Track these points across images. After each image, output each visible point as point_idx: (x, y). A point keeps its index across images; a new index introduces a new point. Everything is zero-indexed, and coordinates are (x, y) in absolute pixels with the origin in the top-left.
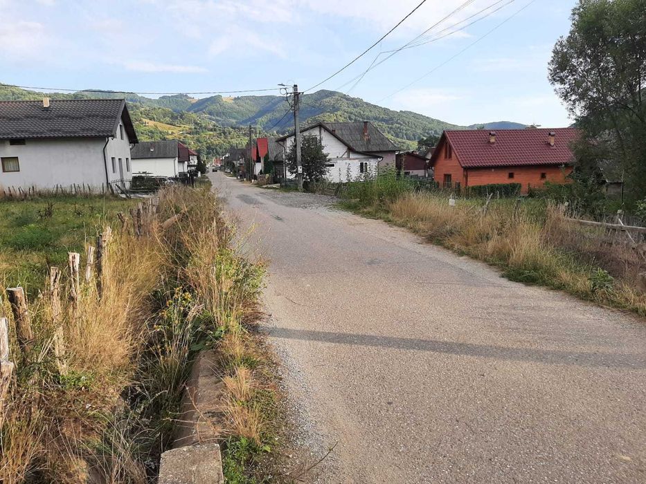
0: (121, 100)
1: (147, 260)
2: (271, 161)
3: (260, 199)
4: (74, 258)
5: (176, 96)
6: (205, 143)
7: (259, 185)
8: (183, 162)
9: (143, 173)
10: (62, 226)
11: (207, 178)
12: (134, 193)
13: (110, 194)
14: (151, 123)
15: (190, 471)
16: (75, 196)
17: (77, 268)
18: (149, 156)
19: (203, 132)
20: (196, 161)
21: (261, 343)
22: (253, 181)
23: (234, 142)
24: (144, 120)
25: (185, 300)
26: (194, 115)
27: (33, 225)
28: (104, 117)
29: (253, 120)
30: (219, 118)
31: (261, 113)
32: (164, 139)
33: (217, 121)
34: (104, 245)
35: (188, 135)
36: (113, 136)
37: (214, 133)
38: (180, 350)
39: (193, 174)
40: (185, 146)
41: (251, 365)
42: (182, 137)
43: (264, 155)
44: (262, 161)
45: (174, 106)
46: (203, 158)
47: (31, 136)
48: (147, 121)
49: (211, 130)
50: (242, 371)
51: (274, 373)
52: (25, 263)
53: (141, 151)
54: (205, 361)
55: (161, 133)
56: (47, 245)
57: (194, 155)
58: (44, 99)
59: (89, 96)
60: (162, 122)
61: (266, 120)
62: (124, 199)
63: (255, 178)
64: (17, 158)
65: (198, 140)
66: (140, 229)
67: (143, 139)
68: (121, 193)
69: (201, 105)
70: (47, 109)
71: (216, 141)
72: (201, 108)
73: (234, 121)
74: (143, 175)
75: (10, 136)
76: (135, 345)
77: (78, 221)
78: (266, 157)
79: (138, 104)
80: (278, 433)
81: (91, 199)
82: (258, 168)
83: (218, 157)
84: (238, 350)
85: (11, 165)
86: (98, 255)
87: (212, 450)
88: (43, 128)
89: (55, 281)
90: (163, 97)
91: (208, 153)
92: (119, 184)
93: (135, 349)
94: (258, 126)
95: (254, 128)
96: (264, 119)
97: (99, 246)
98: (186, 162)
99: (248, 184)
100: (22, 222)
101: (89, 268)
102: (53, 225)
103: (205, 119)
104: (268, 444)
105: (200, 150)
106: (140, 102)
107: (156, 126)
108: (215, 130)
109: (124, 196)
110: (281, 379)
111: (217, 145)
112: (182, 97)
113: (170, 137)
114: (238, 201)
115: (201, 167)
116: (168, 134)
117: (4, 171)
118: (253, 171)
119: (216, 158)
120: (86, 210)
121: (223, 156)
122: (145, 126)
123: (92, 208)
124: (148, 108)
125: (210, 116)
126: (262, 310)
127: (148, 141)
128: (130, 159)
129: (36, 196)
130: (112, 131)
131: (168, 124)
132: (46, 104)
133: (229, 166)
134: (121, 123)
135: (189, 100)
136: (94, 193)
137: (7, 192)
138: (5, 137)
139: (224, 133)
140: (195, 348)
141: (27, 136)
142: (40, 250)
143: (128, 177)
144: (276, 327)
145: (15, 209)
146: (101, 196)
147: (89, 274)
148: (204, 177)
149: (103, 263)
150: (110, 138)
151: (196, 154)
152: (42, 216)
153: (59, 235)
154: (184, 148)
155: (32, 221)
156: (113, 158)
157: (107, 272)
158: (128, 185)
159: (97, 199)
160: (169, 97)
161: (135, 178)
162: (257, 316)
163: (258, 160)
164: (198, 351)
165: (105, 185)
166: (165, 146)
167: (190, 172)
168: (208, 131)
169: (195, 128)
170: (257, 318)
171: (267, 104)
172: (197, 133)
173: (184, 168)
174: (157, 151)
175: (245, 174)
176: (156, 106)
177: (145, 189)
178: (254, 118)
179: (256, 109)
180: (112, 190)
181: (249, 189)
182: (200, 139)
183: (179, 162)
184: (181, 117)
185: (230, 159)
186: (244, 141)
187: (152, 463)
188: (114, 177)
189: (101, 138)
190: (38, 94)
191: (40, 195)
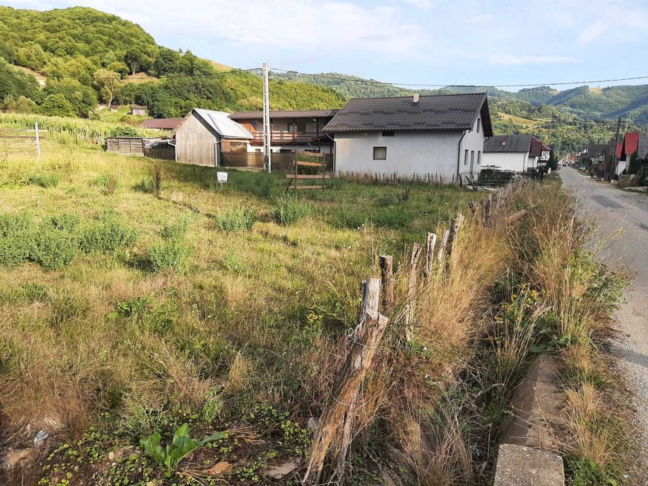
0: (483, 94)
1: (492, 251)
2: (640, 160)
3: (619, 201)
4: (432, 238)
5: (537, 89)
6: (560, 138)
7: (619, 187)
8: (534, 157)
9: (491, 166)
10: (415, 210)
11: (558, 175)
12: (481, 185)
13: (458, 185)
14: (506, 117)
15: (530, 473)
16: (427, 184)
17: (433, 248)
18: (500, 150)
19: (560, 126)
20: (548, 157)
21: (612, 364)
22: (612, 181)
23: (596, 137)
24: (500, 114)
25: (530, 297)
26: (554, 108)
27: (392, 207)
28: (464, 111)
29: (622, 113)
30: (581, 111)
31: (634, 105)
32: (517, 133)
33: (579, 114)
34: (456, 230)
35: (544, 130)
36: (470, 129)
37: (574, 127)
38: (519, 348)
39: (543, 170)
40: (539, 140)
41: (600, 386)
42: (536, 131)
43: (632, 153)
44: (628, 159)
45: (534, 99)
46: (557, 153)
47: (400, 129)
48: (503, 114)
49: (570, 124)
50: (588, 389)
51: (627, 402)
52: (384, 238)
53: (494, 144)
54: (545, 366)
55: (514, 126)
56: (403, 226)
57: (547, 150)
58: (415, 95)
59: (451, 91)
60: (518, 116)
61: (639, 113)
62: (471, 190)
63: (616, 178)
64: (386, 148)
65: (554, 135)
66: (488, 221)
67: (496, 132)
68: (469, 185)
69: (563, 98)
70: (415, 104)
71: (573, 136)
72: (562, 100)
73: (599, 114)
74: (492, 168)
75: (383, 129)
76: (474, 331)
77: (429, 207)
78: (634, 156)
79: (496, 98)
80: (627, 470)
81: (441, 188)
82: (622, 167)
83: (574, 153)
84: (585, 364)
85: (380, 154)
86: (450, 240)
87: (554, 460)
88: (410, 121)
89: (415, 256)
90: (523, 90)
91: (563, 149)
92: (468, 176)
93: (473, 335)
94: (628, 120)
95: (624, 122)
96: (637, 112)
97: (452, 231)
98: (537, 158)
99: (606, 184)
100: (384, 203)
101: (442, 249)
102: (408, 208)
103: (566, 112)
104: (615, 478)
105: (553, 145)
106: (498, 96)
107: (510, 120)
108: (575, 124)
109: (471, 188)
110: (635, 411)
111: (574, 141)
112: (544, 89)
113: (523, 131)
114: (593, 203)
115: (552, 163)
116: (522, 128)
117: (374, 159)
118: (614, 169)
119: (571, 154)
120: (436, 198)
121: (579, 152)
122: (501, 119)
123: (442, 196)
124: (506, 102)
125: (571, 109)
126: (616, 328)
127: (501, 135)
128: (482, 152)
129: (396, 182)
130: (469, 124)
131: (524, 117)
132: (416, 100)
133: (584, 164)
134: (479, 117)
135: (551, 92)
136: (444, 183)
137: (374, 177)
138: (380, 129)
139: (585, 127)
140: (534, 349)
141: (396, 128)
142: (396, 229)
143: (478, 169)
144: (632, 351)
145: (380, 192)
146: (451, 186)
147: (441, 255)
148: (554, 174)
149: (453, 248)
150: (467, 131)
151: (549, 149)
152: (400, 200)
153: (412, 218)
154: (537, 142)
155: (392, 203)
156: (466, 151)
157: (455, 256)
158: (476, 178)
159: (447, 189)
160: (530, 90)
161: (483, 171)
162: (609, 332)
163: (623, 158)
164: (538, 354)
165: (456, 176)
166: (518, 141)
167: (540, 168)
168: (567, 124)
169: (552, 122)
170: (609, 336)
171: (643, 94)
172: (554, 127)
173: (534, 164)
174: (510, 145)
175: (604, 172)
176: (514, 99)
177: (492, 182)
178: (624, 110)
179: (628, 100)
180: (461, 181)
181: (607, 190)
182: (556, 134)
183: (529, 157)
184: (539, 110)
185: (587, 157)
186: (608, 136)
187: (478, 450)
188: (464, 169)
189: (459, 131)
190: (408, 91)
191: (399, 181)
